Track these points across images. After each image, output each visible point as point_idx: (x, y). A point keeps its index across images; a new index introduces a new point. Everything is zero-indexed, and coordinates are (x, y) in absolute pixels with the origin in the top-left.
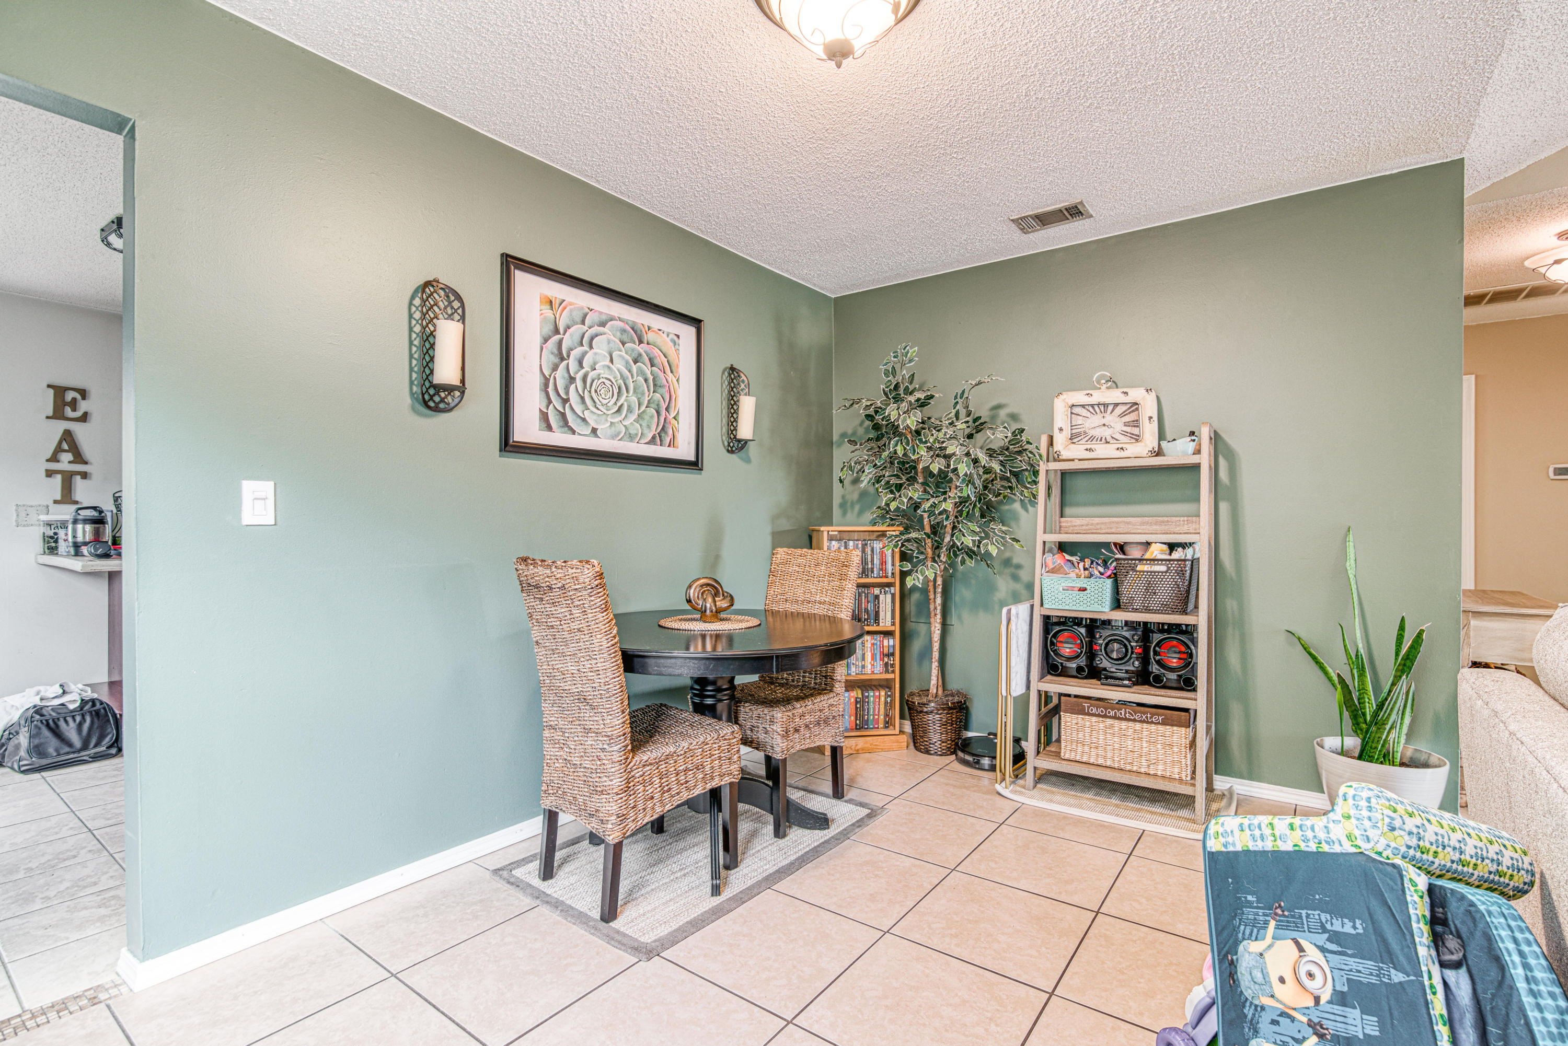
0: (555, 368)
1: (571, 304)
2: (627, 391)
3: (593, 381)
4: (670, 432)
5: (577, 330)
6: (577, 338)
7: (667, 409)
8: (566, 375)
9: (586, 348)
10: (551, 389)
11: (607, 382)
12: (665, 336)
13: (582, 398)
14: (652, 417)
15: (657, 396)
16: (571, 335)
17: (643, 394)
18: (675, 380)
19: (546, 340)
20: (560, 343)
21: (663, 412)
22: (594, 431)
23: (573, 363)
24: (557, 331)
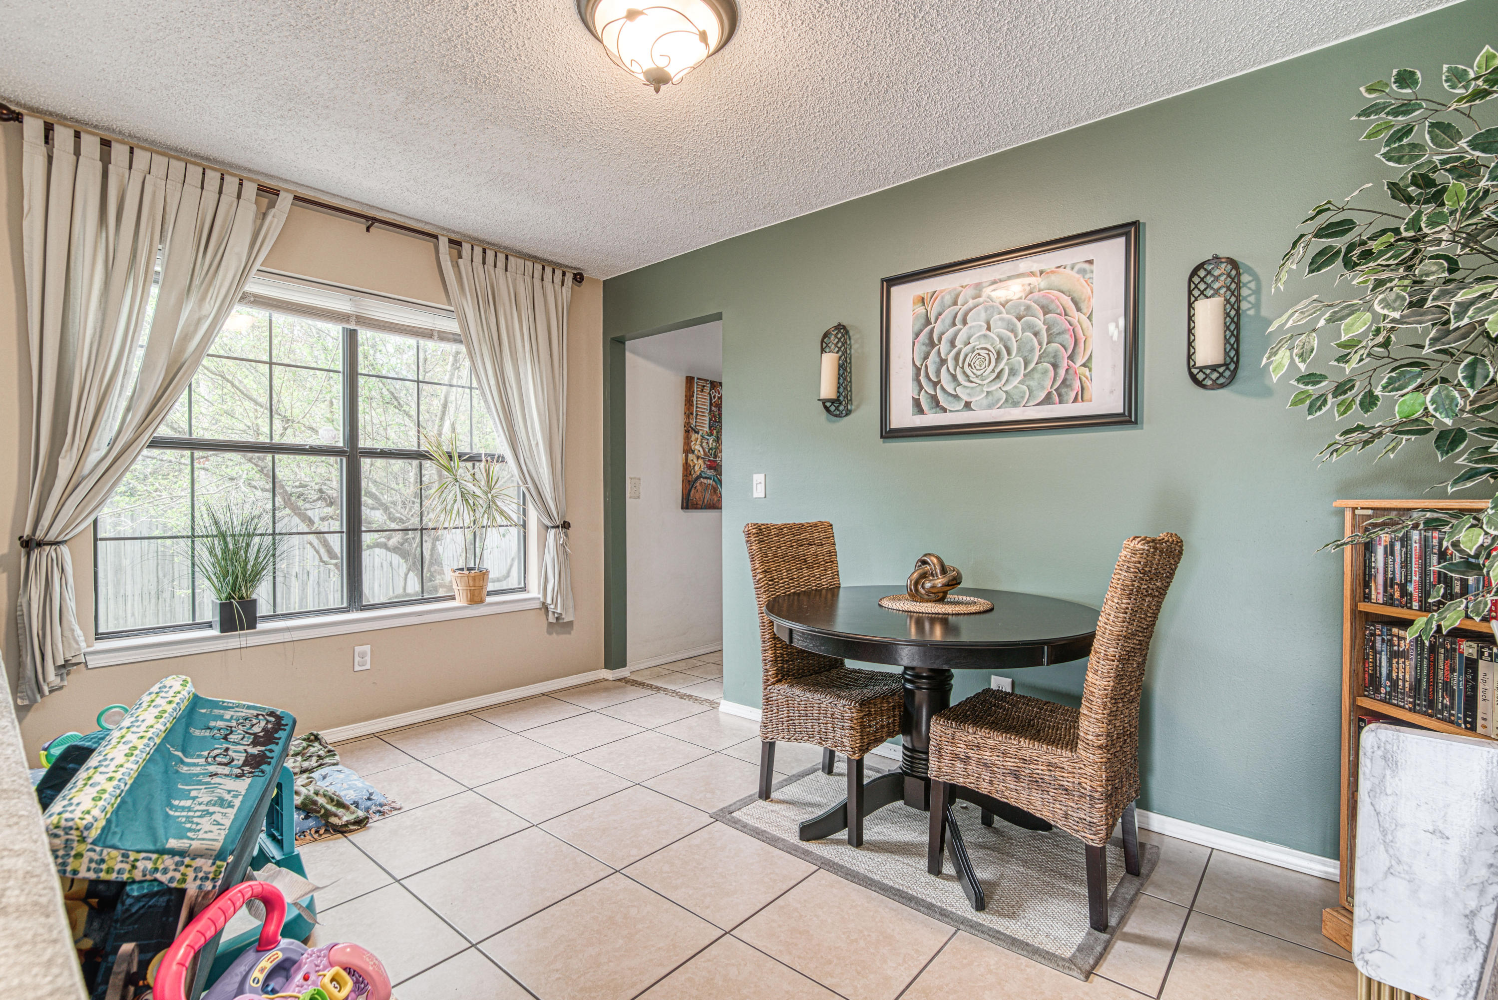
0: (926, 357)
1: (942, 291)
2: (1009, 353)
3: (966, 356)
4: (1077, 385)
5: (947, 315)
6: (948, 321)
7: (1071, 358)
8: (937, 360)
9: (959, 326)
10: (922, 378)
11: (982, 352)
12: (1068, 270)
13: (954, 377)
14: (1046, 372)
15: (1055, 346)
16: (943, 321)
17: (1032, 350)
18: (1084, 318)
19: (917, 335)
20: (931, 332)
21: (1064, 363)
22: (968, 405)
23: (944, 346)
24: (928, 322)
